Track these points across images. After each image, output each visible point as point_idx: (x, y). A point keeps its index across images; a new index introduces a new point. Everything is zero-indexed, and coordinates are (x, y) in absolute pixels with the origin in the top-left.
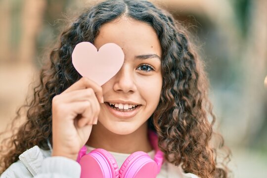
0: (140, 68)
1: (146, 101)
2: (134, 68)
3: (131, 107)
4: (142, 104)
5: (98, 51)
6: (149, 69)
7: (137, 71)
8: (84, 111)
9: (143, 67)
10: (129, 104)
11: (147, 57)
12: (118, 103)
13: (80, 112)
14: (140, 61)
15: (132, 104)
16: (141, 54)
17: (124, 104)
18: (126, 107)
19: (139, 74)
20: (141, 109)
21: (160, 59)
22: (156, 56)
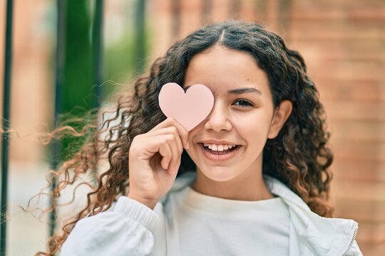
0: (238, 103)
1: (245, 140)
2: (228, 104)
3: (226, 148)
7: (233, 106)
9: (241, 102)
10: (224, 144)
11: (243, 91)
12: (212, 144)
14: (234, 97)
15: (228, 145)
16: (234, 89)
17: (218, 144)
18: (221, 148)
19: (235, 109)
20: (241, 151)
21: (260, 92)
22: (254, 90)
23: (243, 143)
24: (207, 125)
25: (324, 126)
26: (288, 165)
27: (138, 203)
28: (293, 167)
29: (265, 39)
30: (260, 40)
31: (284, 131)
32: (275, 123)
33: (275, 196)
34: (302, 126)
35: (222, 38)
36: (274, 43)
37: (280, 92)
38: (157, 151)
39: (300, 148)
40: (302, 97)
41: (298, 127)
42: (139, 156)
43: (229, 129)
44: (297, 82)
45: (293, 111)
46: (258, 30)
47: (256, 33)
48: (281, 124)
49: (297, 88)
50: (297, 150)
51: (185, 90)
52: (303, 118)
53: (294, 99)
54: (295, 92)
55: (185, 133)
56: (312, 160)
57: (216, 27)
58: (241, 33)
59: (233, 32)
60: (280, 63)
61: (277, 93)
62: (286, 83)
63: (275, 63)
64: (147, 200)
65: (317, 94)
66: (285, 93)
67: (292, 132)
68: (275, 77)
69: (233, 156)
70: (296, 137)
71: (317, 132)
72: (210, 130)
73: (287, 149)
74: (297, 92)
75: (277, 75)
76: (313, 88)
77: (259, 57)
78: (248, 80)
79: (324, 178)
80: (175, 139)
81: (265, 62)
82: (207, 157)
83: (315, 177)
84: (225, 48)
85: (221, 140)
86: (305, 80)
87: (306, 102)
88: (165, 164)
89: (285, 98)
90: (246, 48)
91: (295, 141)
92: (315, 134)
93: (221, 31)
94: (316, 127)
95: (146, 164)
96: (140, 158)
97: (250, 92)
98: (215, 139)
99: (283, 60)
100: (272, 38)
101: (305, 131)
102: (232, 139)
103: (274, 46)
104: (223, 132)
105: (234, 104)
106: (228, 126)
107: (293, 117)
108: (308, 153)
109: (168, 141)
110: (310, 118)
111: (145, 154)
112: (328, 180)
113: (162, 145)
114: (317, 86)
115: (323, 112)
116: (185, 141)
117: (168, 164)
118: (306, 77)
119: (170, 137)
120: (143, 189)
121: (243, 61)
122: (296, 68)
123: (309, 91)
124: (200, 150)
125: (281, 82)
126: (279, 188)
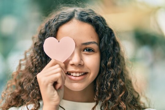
4: (88, 72)
5: (59, 42)
6: (91, 51)
7: (83, 52)
8: (58, 80)
12: (73, 72)
13: (55, 81)
16: (85, 42)
17: (76, 73)
22: (95, 43)
43: (82, 64)
72: (72, 65)
78: (92, 37)
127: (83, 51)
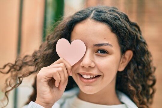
0: (99, 52)
1: (103, 73)
2: (94, 52)
3: (92, 77)
9: (101, 51)
10: (91, 75)
11: (101, 45)
12: (84, 74)
14: (97, 48)
15: (93, 75)
16: (97, 43)
17: (87, 75)
18: (89, 77)
19: (98, 55)
20: (100, 78)
21: (111, 46)
22: (108, 44)
23: (101, 74)
24: (81, 64)
25: (151, 64)
26: (130, 87)
27: (40, 106)
28: (132, 88)
29: (116, 16)
30: (113, 16)
31: (128, 67)
32: (123, 62)
33: (123, 103)
34: (139, 64)
35: (92, 15)
36: (122, 18)
37: (125, 46)
38: (52, 76)
39: (138, 76)
40: (138, 48)
41: (136, 65)
42: (41, 79)
43: (93, 67)
44: (135, 40)
45: (133, 56)
46: (113, 11)
47: (112, 12)
48: (126, 63)
49: (135, 43)
50: (135, 78)
51: (70, 43)
52: (139, 60)
53: (134, 49)
54: (134, 46)
55: (69, 67)
56: (144, 83)
57: (90, 9)
58: (102, 12)
59: (98, 12)
60: (124, 30)
61: (122, 46)
62: (128, 41)
63: (121, 29)
64: (46, 104)
65: (147, 47)
66: (128, 46)
67: (132, 68)
68: (121, 37)
69: (96, 81)
70: (135, 71)
71: (147, 67)
72: (83, 67)
73: (129, 78)
74: (135, 46)
75: (123, 36)
76: (145, 43)
77: (111, 26)
78: (105, 39)
79: (151, 91)
80: (63, 70)
81: (115, 29)
82: (82, 81)
83: (145, 92)
84: (93, 20)
85: (89, 73)
86: (140, 39)
87: (140, 51)
88: (57, 84)
89: (128, 49)
90: (104, 21)
91: (134, 73)
92: (146, 68)
93: (92, 11)
94: (146, 65)
95: (46, 84)
96: (42, 80)
97: (106, 45)
98: (85, 72)
99: (126, 28)
100: (120, 15)
101: (140, 67)
102: (95, 72)
103: (121, 19)
104: (90, 68)
105: (97, 52)
106: (93, 65)
107: (133, 59)
108: (142, 79)
109: (58, 72)
110: (143, 59)
111: (45, 78)
112: (153, 93)
113: (55, 73)
114: (147, 42)
115: (151, 56)
116: (69, 72)
117: (58, 84)
118: (141, 38)
119: (60, 69)
120: (43, 98)
121: (103, 28)
122: (134, 32)
123: (142, 45)
124: (78, 77)
125: (125, 40)
126: (125, 99)
127: (96, 52)
